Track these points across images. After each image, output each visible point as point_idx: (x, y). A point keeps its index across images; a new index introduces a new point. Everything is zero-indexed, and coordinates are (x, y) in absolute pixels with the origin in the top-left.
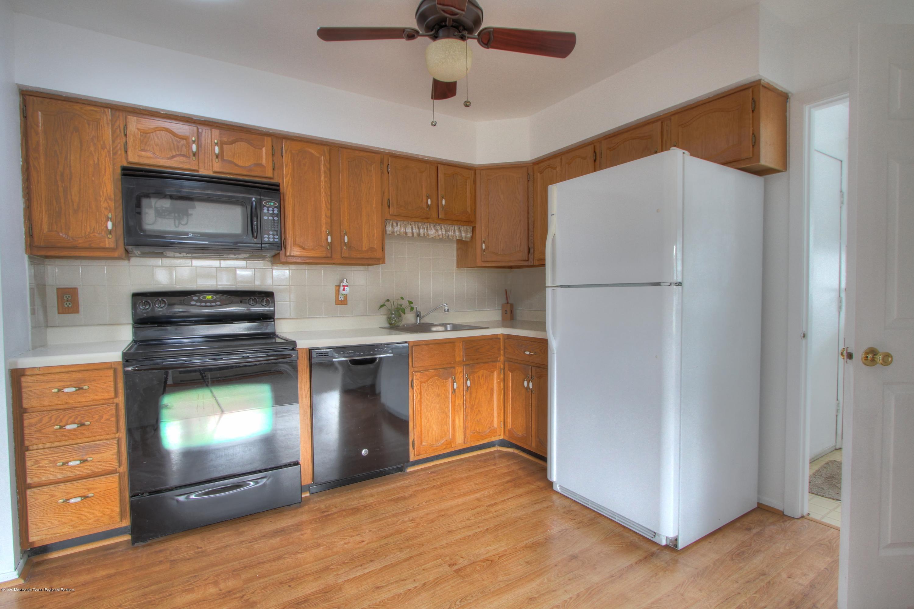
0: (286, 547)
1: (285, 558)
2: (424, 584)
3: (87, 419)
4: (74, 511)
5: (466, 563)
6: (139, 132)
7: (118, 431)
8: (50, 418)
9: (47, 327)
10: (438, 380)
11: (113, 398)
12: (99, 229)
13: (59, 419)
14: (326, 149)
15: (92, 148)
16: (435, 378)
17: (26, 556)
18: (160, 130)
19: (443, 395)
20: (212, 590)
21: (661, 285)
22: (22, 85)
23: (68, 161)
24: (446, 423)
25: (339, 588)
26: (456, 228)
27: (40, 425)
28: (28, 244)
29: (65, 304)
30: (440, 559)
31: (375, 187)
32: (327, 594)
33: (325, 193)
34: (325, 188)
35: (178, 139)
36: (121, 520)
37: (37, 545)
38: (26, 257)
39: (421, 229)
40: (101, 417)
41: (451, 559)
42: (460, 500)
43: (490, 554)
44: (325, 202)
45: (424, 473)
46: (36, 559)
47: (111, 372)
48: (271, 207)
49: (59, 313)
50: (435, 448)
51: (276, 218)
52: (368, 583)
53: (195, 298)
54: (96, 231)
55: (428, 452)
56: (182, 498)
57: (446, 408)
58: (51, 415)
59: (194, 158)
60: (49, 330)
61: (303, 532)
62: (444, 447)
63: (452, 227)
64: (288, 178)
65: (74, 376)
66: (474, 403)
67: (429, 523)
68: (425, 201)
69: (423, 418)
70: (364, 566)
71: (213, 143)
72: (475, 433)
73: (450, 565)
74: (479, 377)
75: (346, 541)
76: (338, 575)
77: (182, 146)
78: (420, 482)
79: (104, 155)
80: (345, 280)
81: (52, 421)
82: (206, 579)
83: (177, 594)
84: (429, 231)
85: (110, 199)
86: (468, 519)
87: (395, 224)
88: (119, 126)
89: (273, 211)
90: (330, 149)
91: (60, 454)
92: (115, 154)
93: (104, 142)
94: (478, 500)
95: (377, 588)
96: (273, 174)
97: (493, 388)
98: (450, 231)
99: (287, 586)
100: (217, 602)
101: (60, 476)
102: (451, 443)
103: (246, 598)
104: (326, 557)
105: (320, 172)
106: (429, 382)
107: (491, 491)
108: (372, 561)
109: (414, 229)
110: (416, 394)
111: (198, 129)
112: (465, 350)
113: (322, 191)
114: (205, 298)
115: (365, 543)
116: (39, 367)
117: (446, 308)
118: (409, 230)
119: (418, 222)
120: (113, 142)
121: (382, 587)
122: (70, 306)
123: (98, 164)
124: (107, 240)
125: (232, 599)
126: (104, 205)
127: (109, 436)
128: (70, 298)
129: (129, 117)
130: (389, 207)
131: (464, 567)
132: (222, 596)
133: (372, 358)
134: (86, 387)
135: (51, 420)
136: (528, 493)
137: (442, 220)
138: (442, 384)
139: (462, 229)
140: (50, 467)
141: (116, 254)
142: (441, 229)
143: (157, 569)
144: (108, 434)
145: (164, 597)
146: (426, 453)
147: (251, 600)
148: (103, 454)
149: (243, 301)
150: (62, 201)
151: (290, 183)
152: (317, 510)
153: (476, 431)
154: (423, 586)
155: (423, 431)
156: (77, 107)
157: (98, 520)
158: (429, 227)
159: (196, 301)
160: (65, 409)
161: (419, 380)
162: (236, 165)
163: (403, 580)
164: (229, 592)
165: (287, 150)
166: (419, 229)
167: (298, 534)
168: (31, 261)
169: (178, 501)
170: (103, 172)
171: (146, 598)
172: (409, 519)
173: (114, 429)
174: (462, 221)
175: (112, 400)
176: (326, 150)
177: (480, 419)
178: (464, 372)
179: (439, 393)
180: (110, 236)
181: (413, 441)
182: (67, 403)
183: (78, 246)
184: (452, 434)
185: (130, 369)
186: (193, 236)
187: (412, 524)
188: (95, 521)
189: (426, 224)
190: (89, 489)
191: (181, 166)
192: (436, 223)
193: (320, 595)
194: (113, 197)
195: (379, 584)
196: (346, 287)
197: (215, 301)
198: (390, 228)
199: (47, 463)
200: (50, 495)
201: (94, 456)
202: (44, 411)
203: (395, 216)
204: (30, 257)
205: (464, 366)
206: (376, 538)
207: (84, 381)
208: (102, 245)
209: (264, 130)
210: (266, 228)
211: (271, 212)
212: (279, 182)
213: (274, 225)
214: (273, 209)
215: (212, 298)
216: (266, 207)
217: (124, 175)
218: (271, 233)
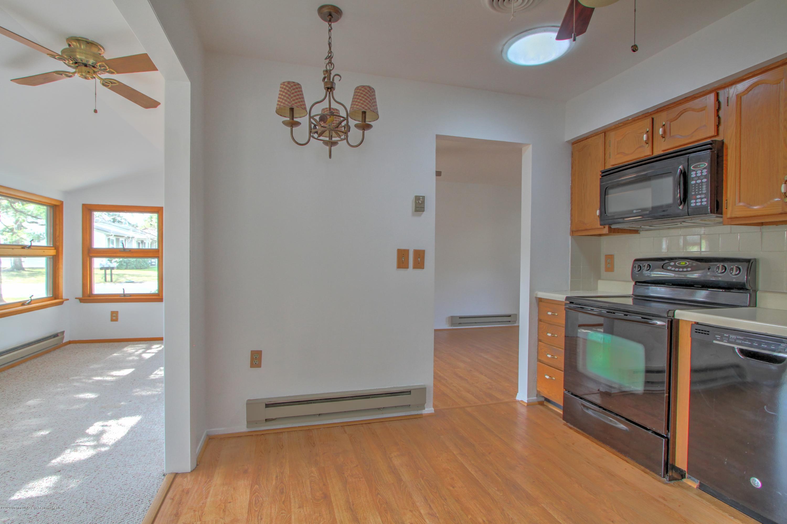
4: (549, 384)
6: (616, 141)
9: (599, 279)
12: (596, 216)
15: (595, 164)
29: (608, 265)
38: (570, 237)
49: (605, 271)
51: (704, 180)
53: (672, 264)
54: (595, 218)
59: (647, 146)
60: (600, 282)
64: (732, 128)
65: (554, 306)
77: (641, 139)
88: (608, 142)
89: (702, 173)
91: (547, 349)
92: (605, 163)
96: (717, 132)
111: (652, 119)
114: (679, 264)
120: (605, 154)
122: (610, 267)
123: (597, 173)
126: (598, 199)
128: (610, 261)
129: (611, 133)
134: (556, 314)
141: (604, 232)
149: (711, 267)
150: (583, 202)
156: (589, 140)
159: (672, 266)
165: (733, 96)
182: (551, 321)
183: (587, 228)
186: (636, 212)
188: (555, 395)
190: (554, 375)
191: (639, 156)
197: (687, 267)
201: (557, 356)
207: (556, 310)
208: (597, 227)
209: (709, 88)
210: (693, 193)
211: (699, 175)
212: (723, 138)
213: (702, 188)
214: (702, 171)
215: (686, 263)
216: (694, 171)
217: (602, 176)
218: (698, 197)
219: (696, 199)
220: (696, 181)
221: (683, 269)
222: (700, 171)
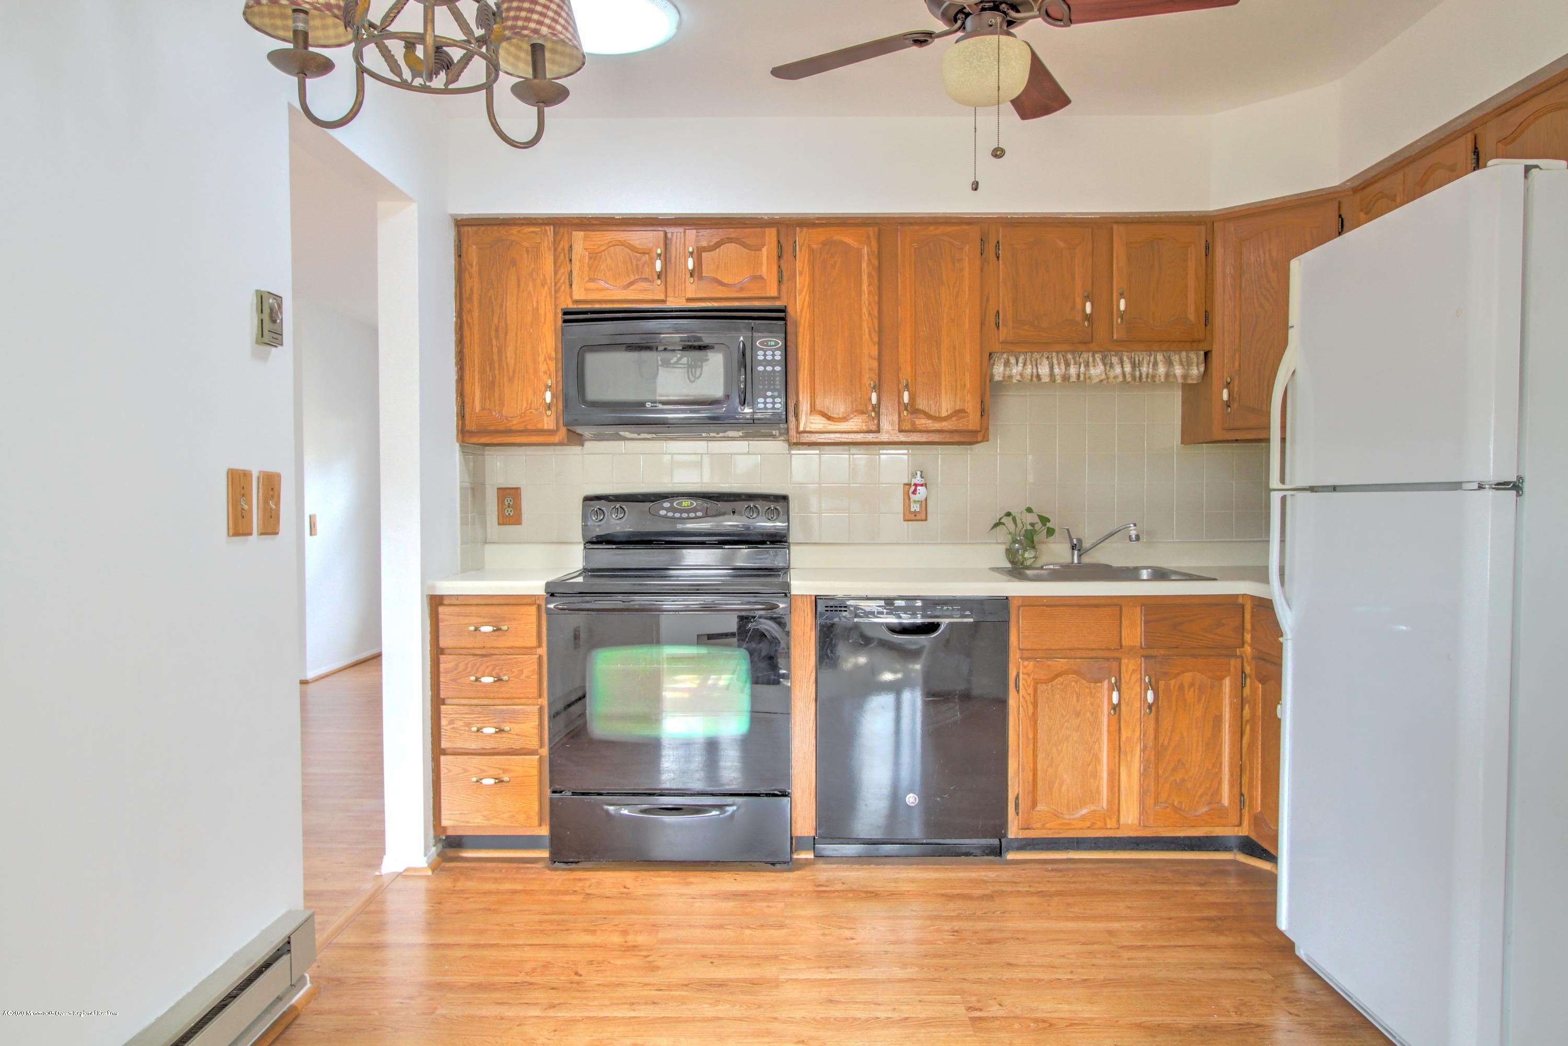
0: (737, 917)
1: (727, 929)
2: (906, 1019)
3: (505, 672)
4: (487, 797)
5: (1001, 1013)
6: (587, 253)
7: (540, 696)
8: (467, 664)
9: (485, 542)
10: (1076, 683)
11: (536, 648)
12: (537, 403)
13: (475, 668)
14: (872, 231)
15: (531, 288)
16: (1070, 676)
17: (440, 845)
18: (614, 245)
19: (1088, 714)
20: (616, 939)
21: (1464, 488)
22: (456, 215)
23: (504, 309)
24: (1096, 775)
25: (775, 984)
26: (1160, 357)
27: (455, 672)
28: (460, 428)
29: (506, 511)
30: (959, 995)
31: (967, 293)
32: (754, 986)
33: (870, 314)
34: (870, 304)
35: (638, 255)
36: (540, 825)
37: (450, 832)
38: (457, 445)
39: (1072, 366)
40: (521, 671)
41: (979, 1001)
42: (1071, 925)
43: (1056, 1015)
44: (869, 331)
45: (1036, 867)
46: (451, 853)
47: (533, 609)
48: (770, 350)
49: (499, 524)
50: (1065, 821)
51: (778, 368)
52: (820, 992)
53: (667, 505)
54: (533, 406)
55: (1047, 826)
56: (611, 808)
57: (1094, 743)
58: (466, 661)
59: (659, 282)
60: (488, 548)
61: (771, 904)
62: (1088, 824)
63: (1150, 355)
64: (804, 294)
65: (493, 610)
66: (1166, 743)
67: (982, 944)
68: (1079, 307)
69: (1040, 756)
70: (830, 970)
71: (687, 253)
72: (1167, 807)
73: (969, 1009)
74: (1181, 687)
75: (827, 931)
76: (785, 969)
77: (643, 265)
78: (1017, 880)
79: (544, 295)
80: (919, 473)
81: (469, 670)
82: (615, 925)
83: (574, 931)
84: (1091, 368)
85: (550, 359)
86: (1061, 956)
87: (1013, 360)
88: (563, 249)
89: (773, 355)
90: (879, 230)
91: (476, 716)
92: (557, 291)
93: (544, 276)
94: (1111, 933)
95: (831, 1001)
96: (779, 291)
97: (1221, 715)
98: (1145, 365)
99: (709, 961)
100: (615, 952)
101: (473, 745)
102: (1105, 819)
103: (650, 959)
104: (784, 944)
105: (861, 276)
106: (1054, 682)
107: (1151, 926)
108: (847, 967)
109: (1056, 366)
110: (1024, 704)
111: (666, 233)
112: (1145, 623)
113: (865, 310)
114: (679, 504)
115: (854, 941)
116: (458, 595)
117: (1133, 533)
118: (1044, 370)
119: (1066, 352)
120: (556, 273)
121: (839, 1002)
122: (511, 514)
123: (537, 309)
124: (545, 418)
125: (634, 956)
126: (543, 368)
127: (530, 701)
128: (511, 503)
129: (574, 233)
130: (998, 328)
131: (992, 1017)
132: (623, 949)
133: (933, 623)
134: (505, 628)
135: (467, 668)
136: (1234, 947)
137: (1119, 342)
138: (1087, 690)
139: (1175, 358)
140: (465, 731)
141: (556, 439)
142: (1122, 363)
143: (567, 898)
144: (528, 698)
145: (560, 930)
146: (1043, 827)
147: (655, 963)
148: (522, 724)
149: (737, 510)
150: (497, 366)
151: (806, 303)
152: (813, 880)
153: (1173, 805)
154: (901, 1020)
155: (1040, 782)
156: (514, 230)
157: (514, 816)
158: (1091, 360)
159: (667, 510)
160: (483, 656)
161: (1032, 677)
162: (721, 283)
163: (876, 1004)
164: (636, 946)
165: (803, 245)
166: (1067, 365)
167: (764, 904)
168: (463, 452)
169: (607, 812)
170: (543, 320)
171: (541, 926)
172: (952, 929)
173: (536, 691)
174: (1174, 342)
175: (535, 650)
176: (871, 233)
177: (1183, 780)
178: (1143, 672)
179: (1078, 708)
180: (549, 413)
181: (1017, 798)
182: (484, 647)
183: (512, 428)
184: (1108, 800)
185: (551, 606)
186: (652, 407)
187: (952, 937)
188: (510, 818)
189: (1085, 355)
190: (505, 771)
191: (641, 296)
192: (1110, 351)
193: (744, 985)
194: (553, 354)
195: (837, 997)
196: (918, 488)
197: (694, 510)
198: (1002, 369)
199: (462, 724)
200: (463, 769)
201: (512, 725)
202: (461, 654)
203: (1012, 343)
204: (461, 446)
205: (1143, 659)
206: (877, 940)
207: (504, 619)
208: (539, 426)
209: (766, 217)
210: (761, 387)
211: (769, 358)
212: (788, 303)
213: (774, 381)
214: (773, 352)
215: (692, 504)
216: (762, 349)
217: (565, 321)
218: (769, 394)
219: (766, 397)
220: (765, 367)
221: (695, 513)
222: (771, 353)
